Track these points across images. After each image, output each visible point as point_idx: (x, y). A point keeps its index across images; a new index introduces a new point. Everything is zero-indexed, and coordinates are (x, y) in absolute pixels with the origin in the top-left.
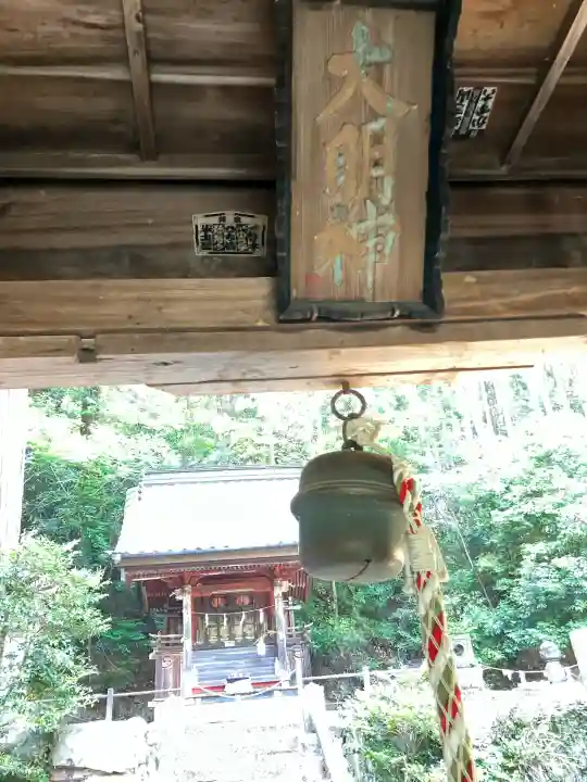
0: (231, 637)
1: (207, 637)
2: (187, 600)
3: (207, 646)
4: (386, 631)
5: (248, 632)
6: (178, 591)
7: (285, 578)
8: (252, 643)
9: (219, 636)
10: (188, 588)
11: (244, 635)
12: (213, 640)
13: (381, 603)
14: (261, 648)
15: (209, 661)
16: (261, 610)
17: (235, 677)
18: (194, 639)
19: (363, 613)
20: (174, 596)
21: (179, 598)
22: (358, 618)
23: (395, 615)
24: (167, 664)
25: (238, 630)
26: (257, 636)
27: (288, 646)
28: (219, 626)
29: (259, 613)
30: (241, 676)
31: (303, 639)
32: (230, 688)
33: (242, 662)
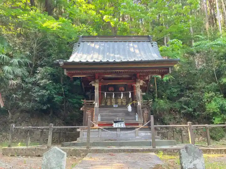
0: (116, 103)
1: (106, 103)
2: (97, 86)
3: (106, 106)
4: (177, 105)
5: (123, 102)
6: (93, 82)
7: (141, 79)
8: (126, 106)
9: (111, 102)
10: (97, 81)
11: (122, 103)
12: (108, 104)
13: (175, 95)
14: (130, 108)
15: (106, 112)
16: (130, 92)
17: (118, 120)
18: (100, 103)
19: (168, 98)
20: (91, 84)
21: (93, 85)
22: (166, 100)
23: (181, 100)
24: (88, 113)
25: (119, 101)
26: (127, 103)
27: (142, 108)
28: (111, 98)
29: (129, 93)
30: (120, 120)
31: (149, 106)
32: (115, 125)
33: (121, 114)
